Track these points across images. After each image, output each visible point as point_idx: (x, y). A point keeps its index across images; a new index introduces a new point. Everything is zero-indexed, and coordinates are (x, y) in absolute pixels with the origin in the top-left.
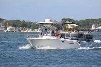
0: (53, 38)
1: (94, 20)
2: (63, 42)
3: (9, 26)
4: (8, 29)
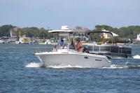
2: (86, 58)
3: (22, 35)
4: (21, 40)
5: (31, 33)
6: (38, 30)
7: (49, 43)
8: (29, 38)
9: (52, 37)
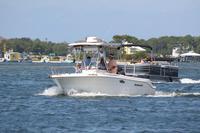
0: (102, 74)
2: (122, 81)
3: (8, 50)
4: (7, 56)
5: (21, 46)
6: (31, 42)
7: (47, 61)
8: (18, 54)
9: (51, 51)
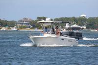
0: (53, 36)
1: (69, 18)
